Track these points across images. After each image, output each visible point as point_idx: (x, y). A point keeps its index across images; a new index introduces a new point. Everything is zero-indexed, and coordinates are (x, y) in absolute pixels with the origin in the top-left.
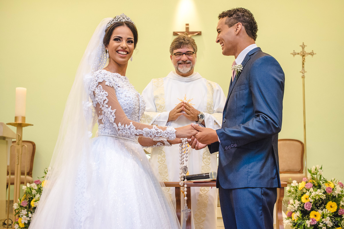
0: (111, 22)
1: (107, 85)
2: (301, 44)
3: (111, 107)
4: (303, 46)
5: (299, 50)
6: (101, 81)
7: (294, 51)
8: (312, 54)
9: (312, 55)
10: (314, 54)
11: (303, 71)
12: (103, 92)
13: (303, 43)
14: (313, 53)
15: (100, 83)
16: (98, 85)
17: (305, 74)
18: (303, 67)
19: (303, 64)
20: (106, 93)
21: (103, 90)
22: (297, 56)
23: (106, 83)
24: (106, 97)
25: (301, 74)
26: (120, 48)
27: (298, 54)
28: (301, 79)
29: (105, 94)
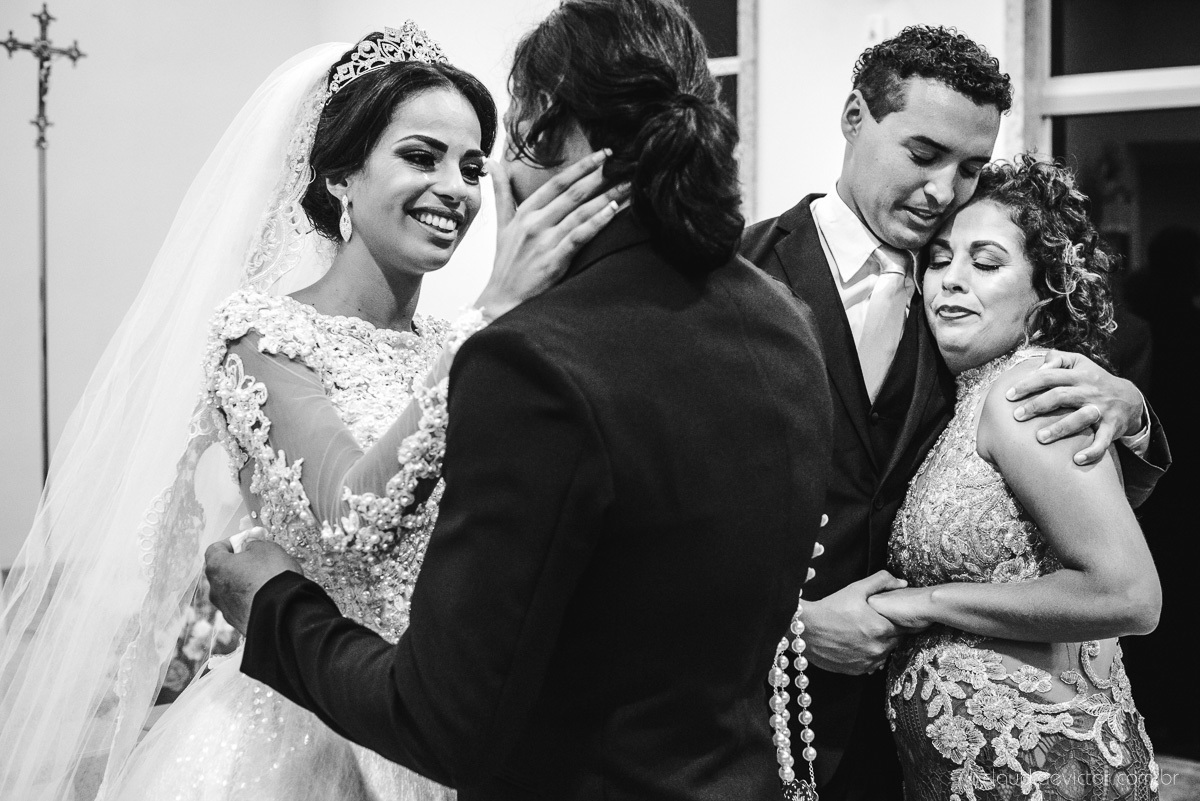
0: (361, 58)
1: (265, 352)
2: (39, 10)
3: (281, 453)
4: (44, 17)
5: (29, 33)
6: (235, 332)
7: (11, 33)
8: (74, 54)
9: (74, 59)
10: (80, 55)
11: (41, 121)
12: (245, 386)
13: (45, 6)
14: (77, 50)
15: (231, 343)
16: (226, 355)
17: (49, 133)
18: (42, 104)
19: (43, 90)
20: (261, 386)
21: (247, 377)
22: (20, 54)
23: (262, 340)
24: (262, 406)
25: (34, 130)
26: (428, 201)
27: (27, 47)
28: (35, 152)
29: (256, 392)
